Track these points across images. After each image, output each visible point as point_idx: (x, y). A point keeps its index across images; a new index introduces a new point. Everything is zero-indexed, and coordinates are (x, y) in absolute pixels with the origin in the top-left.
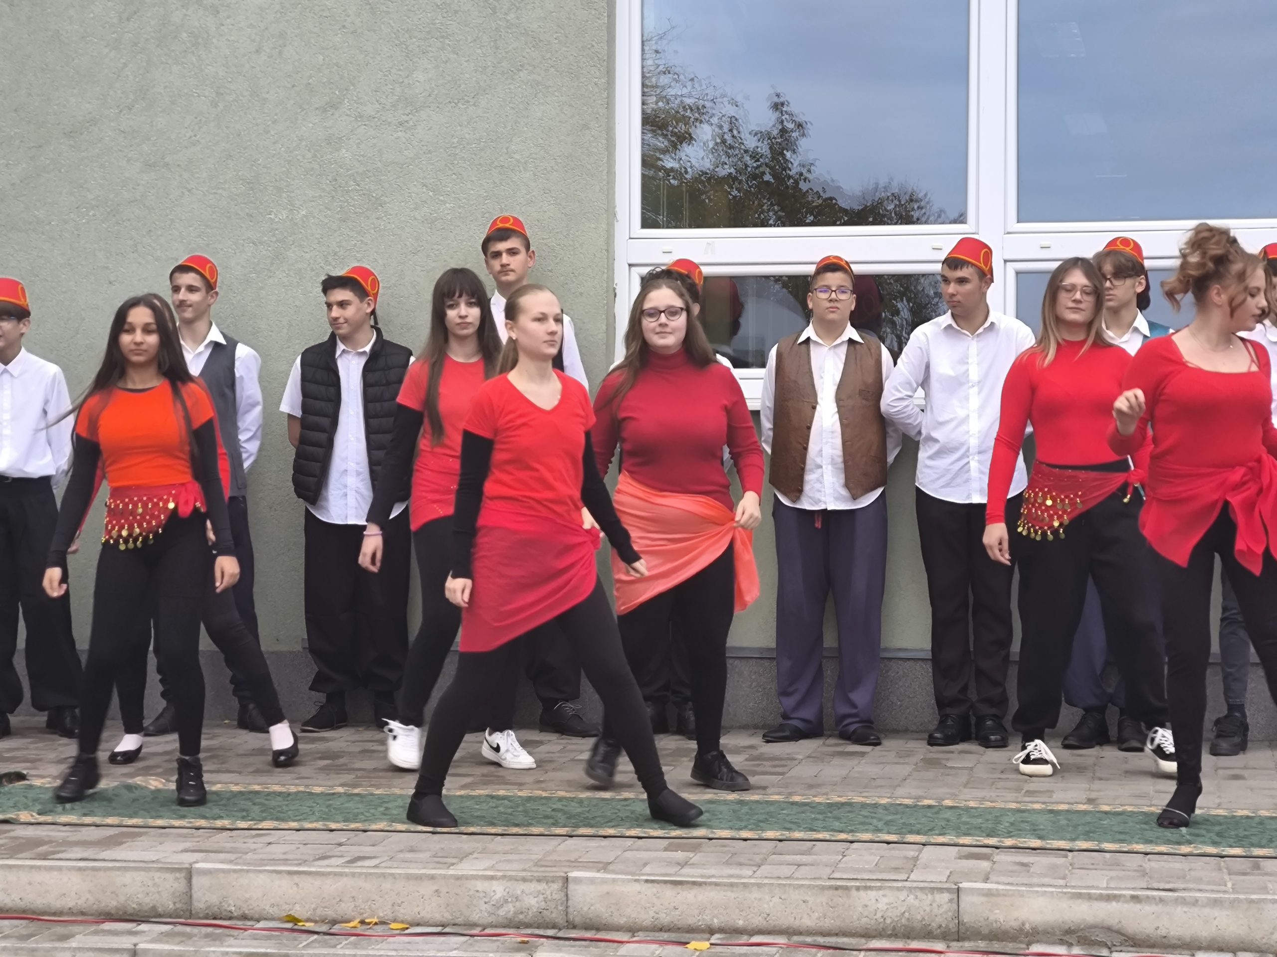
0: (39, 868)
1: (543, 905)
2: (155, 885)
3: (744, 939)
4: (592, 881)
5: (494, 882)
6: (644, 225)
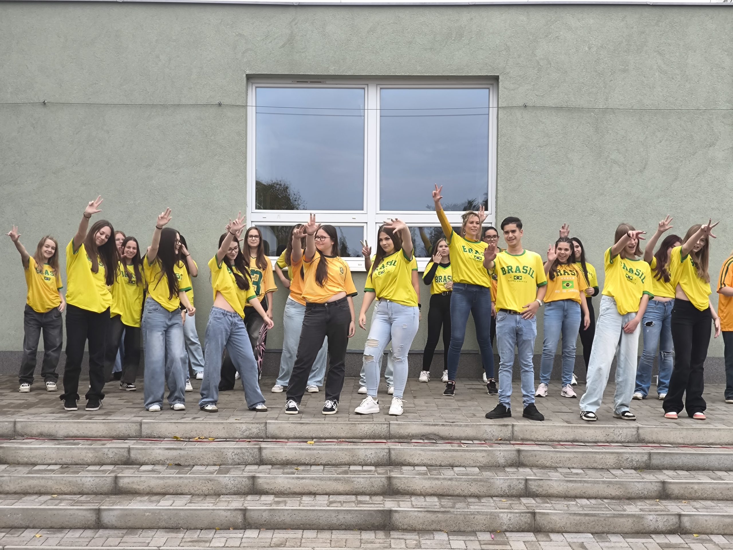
0: (89, 422)
1: (258, 431)
2: (129, 427)
3: (323, 440)
4: (274, 423)
5: (243, 424)
6: (256, 208)
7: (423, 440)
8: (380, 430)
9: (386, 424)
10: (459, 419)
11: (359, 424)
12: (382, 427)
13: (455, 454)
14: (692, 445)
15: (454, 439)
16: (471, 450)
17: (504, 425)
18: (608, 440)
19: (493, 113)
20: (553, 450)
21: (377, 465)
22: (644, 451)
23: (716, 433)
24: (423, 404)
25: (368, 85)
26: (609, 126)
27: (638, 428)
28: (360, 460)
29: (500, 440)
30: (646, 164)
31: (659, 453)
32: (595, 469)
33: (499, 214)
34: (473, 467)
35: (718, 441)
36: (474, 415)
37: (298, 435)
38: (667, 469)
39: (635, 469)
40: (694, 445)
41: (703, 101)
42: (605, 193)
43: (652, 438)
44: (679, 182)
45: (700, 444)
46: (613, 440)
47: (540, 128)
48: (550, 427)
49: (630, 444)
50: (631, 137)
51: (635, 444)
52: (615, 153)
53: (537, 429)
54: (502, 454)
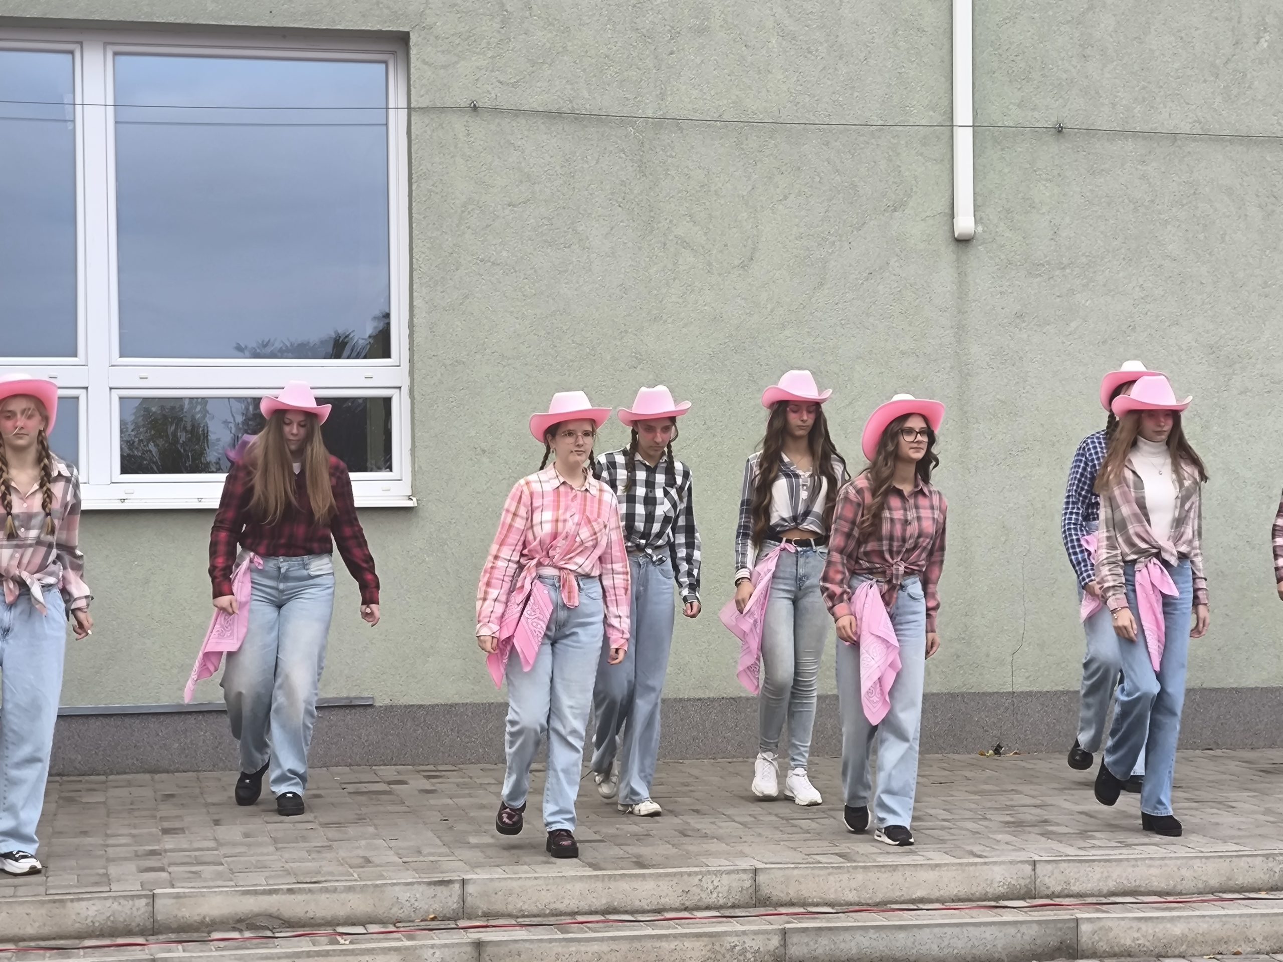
7: (241, 931)
8: (129, 912)
9: (145, 896)
10: (331, 874)
11: (72, 900)
12: (134, 905)
14: (877, 904)
15: (320, 925)
16: (361, 950)
17: (439, 883)
18: (687, 904)
19: (397, 121)
20: (561, 936)
22: (770, 927)
23: (930, 876)
24: (238, 838)
25: (81, 43)
26: (670, 160)
27: (756, 871)
29: (433, 919)
30: (754, 249)
31: (805, 930)
33: (418, 365)
35: (936, 894)
36: (368, 861)
40: (881, 906)
41: (878, 106)
42: (665, 317)
43: (788, 894)
44: (827, 291)
45: (896, 902)
46: (699, 904)
47: (511, 160)
48: (551, 881)
49: (737, 910)
50: (720, 185)
51: (751, 909)
52: (685, 222)
53: (520, 887)
54: (438, 954)
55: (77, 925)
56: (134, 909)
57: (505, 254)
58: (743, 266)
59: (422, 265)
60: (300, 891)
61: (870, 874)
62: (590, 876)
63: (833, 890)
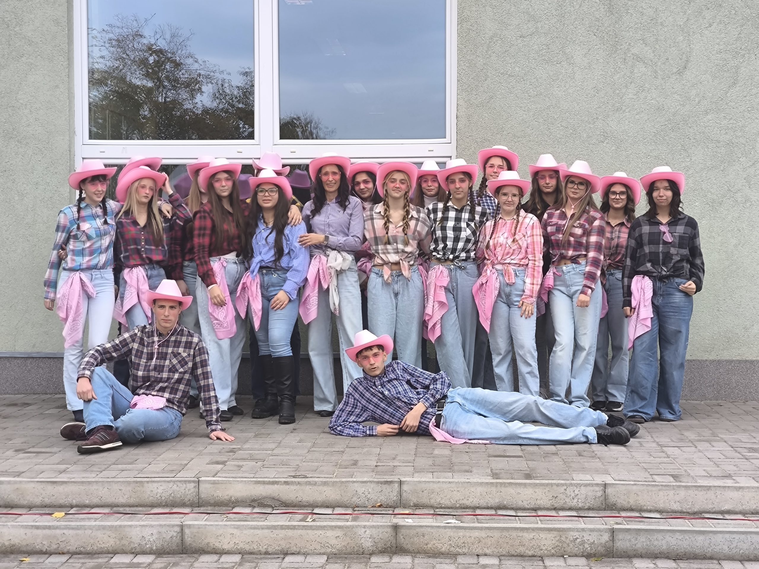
6: (91, 138)
7: (253, 507)
8: (183, 492)
9: (194, 482)
11: (148, 482)
12: (186, 487)
13: (290, 533)
14: (695, 513)
15: (303, 507)
16: (316, 526)
17: (386, 482)
18: (556, 505)
21: (160, 553)
23: (735, 495)
24: (294, 443)
27: (605, 485)
28: (132, 546)
29: (379, 507)
30: (687, 61)
32: (522, 556)
34: (320, 554)
35: (739, 508)
36: (355, 463)
37: (47, 501)
38: (641, 556)
39: (588, 556)
40: (697, 515)
43: (629, 502)
44: (739, 88)
45: (709, 512)
46: (565, 506)
47: (522, 7)
48: (460, 485)
49: (591, 512)
50: (664, 19)
51: (600, 512)
52: (639, 45)
53: (439, 488)
54: (368, 532)
55: (151, 498)
56: (187, 489)
57: (517, 69)
58: (680, 73)
59: (463, 78)
60: (292, 483)
61: (690, 492)
62: (487, 483)
63: (662, 501)
